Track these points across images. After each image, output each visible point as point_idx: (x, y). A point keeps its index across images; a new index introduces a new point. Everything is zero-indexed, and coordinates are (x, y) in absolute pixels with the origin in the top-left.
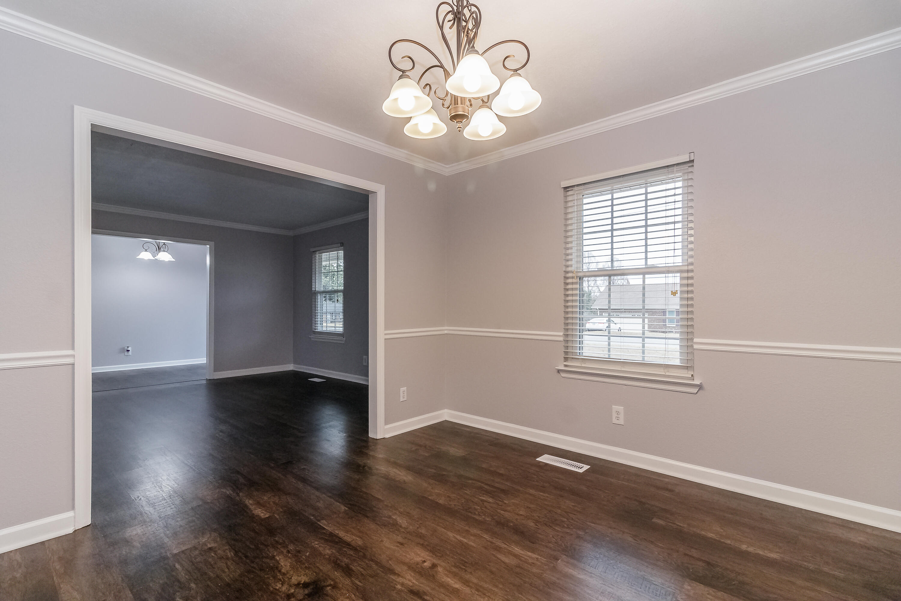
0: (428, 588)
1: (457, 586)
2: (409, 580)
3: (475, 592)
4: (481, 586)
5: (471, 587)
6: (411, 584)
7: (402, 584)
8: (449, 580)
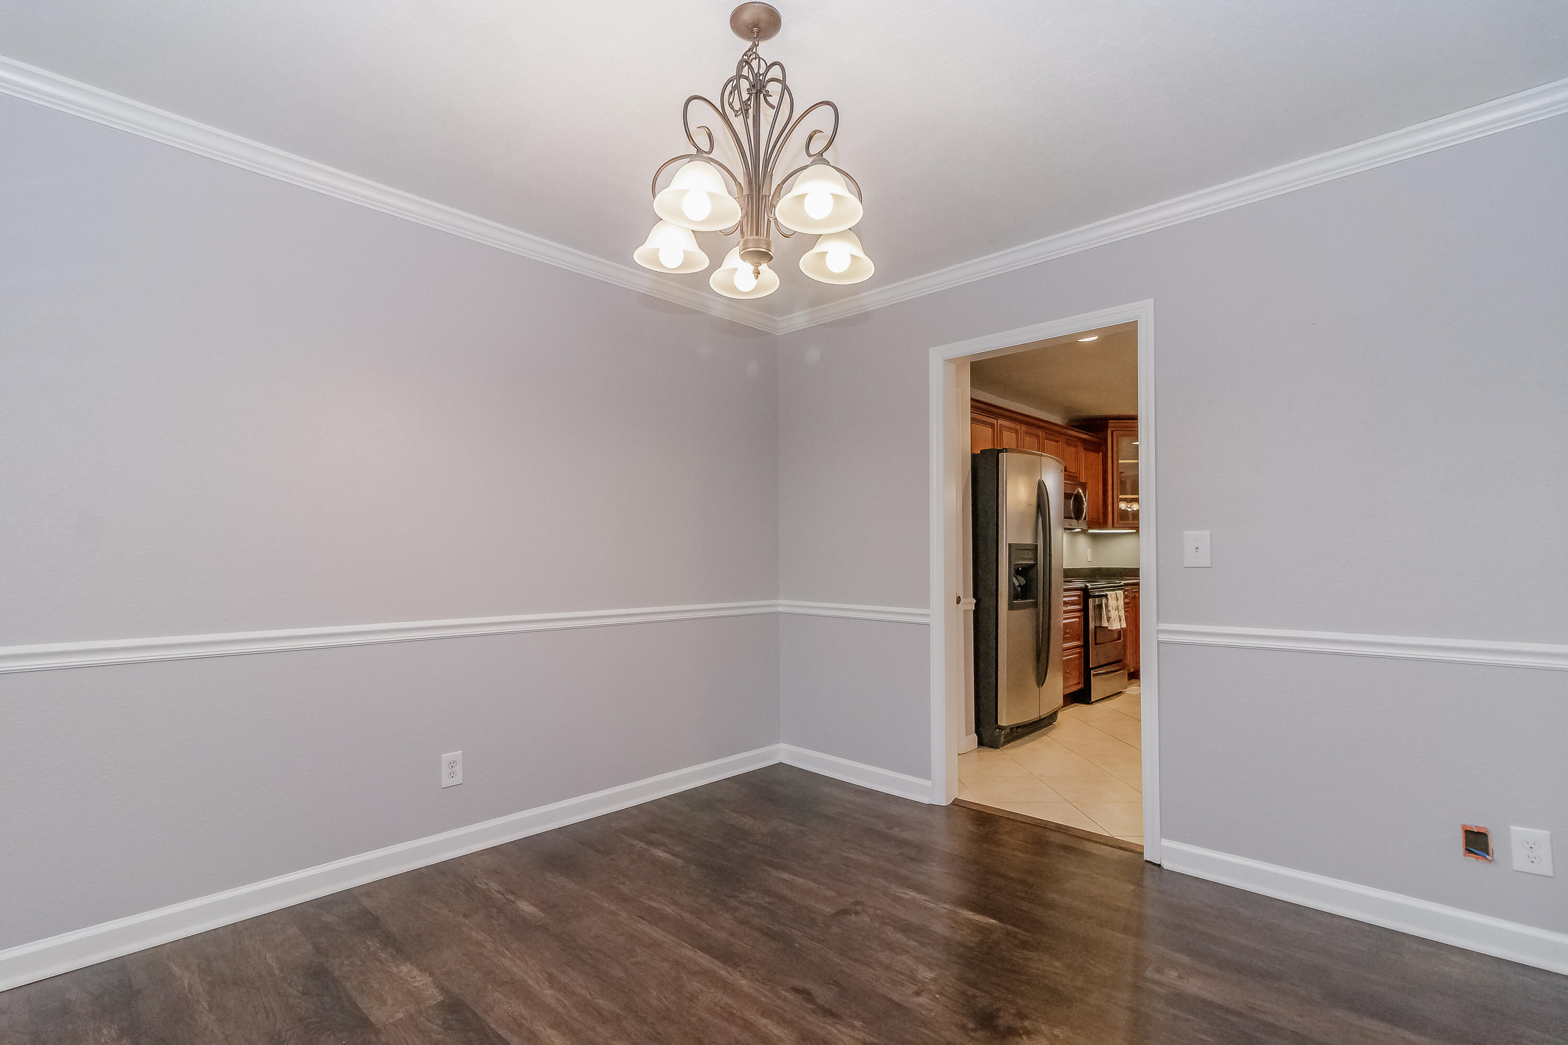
0: (810, 1019)
1: (763, 1021)
2: (843, 1033)
3: (737, 1012)
4: (727, 1020)
5: (742, 1019)
6: (838, 1026)
7: (853, 1027)
8: (776, 1031)
